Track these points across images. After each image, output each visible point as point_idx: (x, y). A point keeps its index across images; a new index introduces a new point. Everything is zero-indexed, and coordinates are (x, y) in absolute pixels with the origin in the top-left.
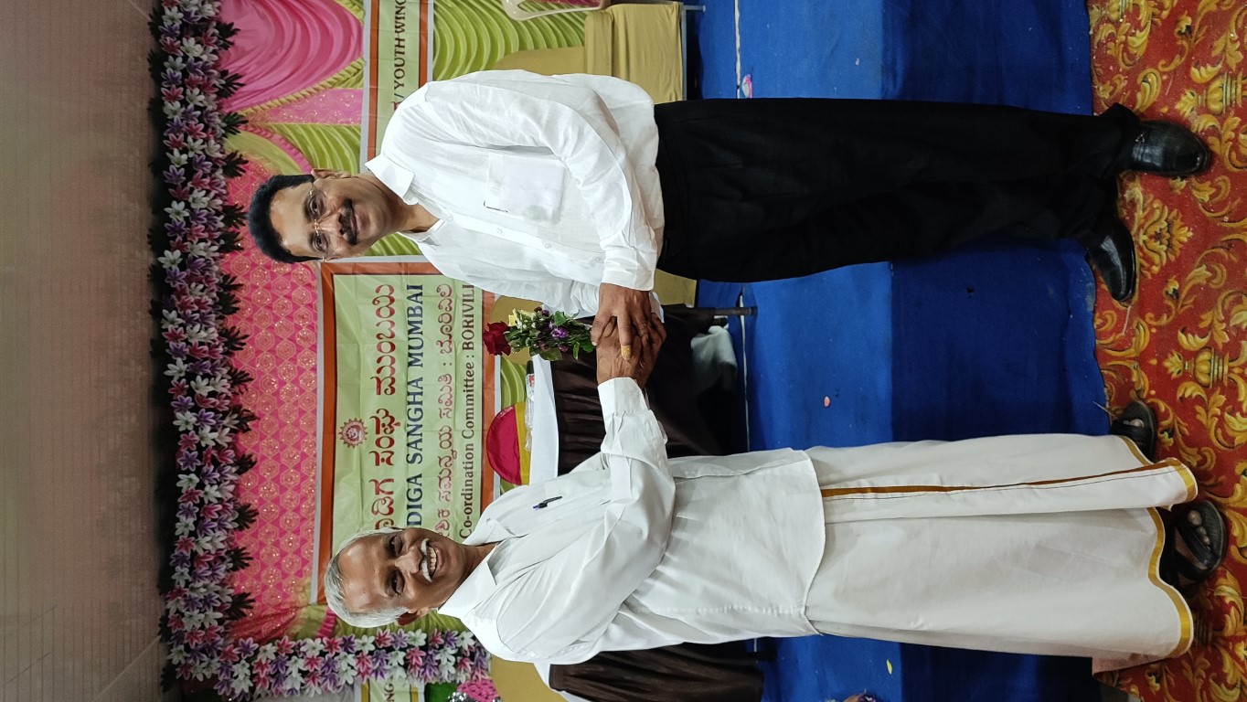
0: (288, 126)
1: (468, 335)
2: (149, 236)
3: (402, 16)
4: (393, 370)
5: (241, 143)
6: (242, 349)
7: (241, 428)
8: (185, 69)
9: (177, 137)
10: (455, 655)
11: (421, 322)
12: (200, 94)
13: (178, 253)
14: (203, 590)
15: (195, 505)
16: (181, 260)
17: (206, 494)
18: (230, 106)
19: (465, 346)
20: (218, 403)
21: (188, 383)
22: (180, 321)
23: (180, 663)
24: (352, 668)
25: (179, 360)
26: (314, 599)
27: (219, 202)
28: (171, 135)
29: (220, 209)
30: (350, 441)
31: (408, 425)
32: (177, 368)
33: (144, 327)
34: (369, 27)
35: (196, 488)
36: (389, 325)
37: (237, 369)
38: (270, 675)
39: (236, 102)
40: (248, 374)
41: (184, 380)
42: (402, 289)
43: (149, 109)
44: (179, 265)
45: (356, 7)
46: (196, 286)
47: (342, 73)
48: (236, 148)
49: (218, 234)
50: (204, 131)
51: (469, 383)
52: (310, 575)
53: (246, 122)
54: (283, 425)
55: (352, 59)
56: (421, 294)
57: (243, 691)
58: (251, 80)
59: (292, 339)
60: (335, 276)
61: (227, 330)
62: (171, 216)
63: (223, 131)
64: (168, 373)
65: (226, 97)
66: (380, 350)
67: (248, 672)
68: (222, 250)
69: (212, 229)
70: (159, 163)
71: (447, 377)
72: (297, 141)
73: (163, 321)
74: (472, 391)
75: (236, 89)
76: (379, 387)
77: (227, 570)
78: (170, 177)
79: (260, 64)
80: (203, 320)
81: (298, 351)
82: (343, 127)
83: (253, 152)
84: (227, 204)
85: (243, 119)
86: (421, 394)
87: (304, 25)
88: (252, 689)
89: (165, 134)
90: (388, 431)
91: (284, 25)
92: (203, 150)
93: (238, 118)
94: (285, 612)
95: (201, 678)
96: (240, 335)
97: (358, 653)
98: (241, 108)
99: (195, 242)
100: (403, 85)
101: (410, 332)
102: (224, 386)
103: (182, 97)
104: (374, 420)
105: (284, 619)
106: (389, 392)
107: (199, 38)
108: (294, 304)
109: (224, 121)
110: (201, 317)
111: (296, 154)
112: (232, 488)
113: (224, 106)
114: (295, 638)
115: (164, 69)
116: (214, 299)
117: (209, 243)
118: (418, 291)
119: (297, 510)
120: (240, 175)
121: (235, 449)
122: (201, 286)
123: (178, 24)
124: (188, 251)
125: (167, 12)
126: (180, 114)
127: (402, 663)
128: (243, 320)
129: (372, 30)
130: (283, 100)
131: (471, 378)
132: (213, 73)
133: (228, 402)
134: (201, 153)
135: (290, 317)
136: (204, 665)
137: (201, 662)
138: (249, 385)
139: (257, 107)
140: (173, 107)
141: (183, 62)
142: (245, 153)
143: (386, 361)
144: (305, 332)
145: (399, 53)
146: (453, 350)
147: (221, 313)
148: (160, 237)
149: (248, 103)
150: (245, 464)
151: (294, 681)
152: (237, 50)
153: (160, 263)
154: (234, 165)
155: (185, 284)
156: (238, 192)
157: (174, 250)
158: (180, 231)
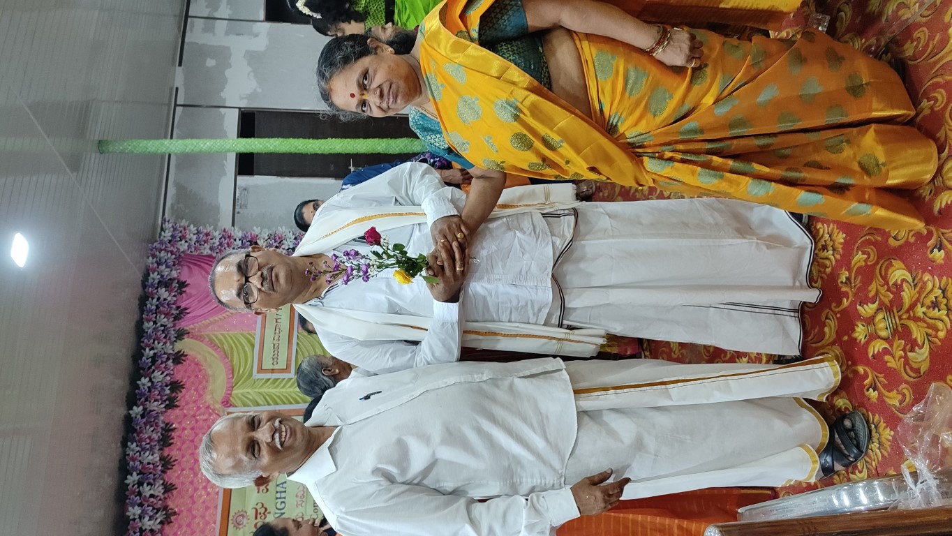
0: (214, 335)
2: (126, 397)
5: (184, 345)
6: (171, 469)
7: (166, 521)
8: (157, 305)
9: (149, 341)
12: (164, 318)
13: (141, 408)
16: (142, 412)
18: (180, 325)
20: (155, 502)
21: (138, 487)
22: (138, 449)
25: (135, 474)
27: (168, 378)
28: (146, 341)
29: (169, 382)
30: (238, 525)
31: (276, 513)
32: (133, 478)
37: (167, 483)
39: (184, 323)
40: (174, 485)
41: (136, 486)
43: (136, 326)
44: (141, 415)
46: (150, 428)
48: (181, 349)
49: (165, 398)
50: (165, 338)
53: (189, 333)
58: (193, 311)
61: (164, 457)
62: (140, 386)
63: (175, 339)
64: (127, 482)
65: (178, 320)
68: (167, 407)
69: (163, 394)
70: (137, 355)
72: (217, 342)
73: (128, 449)
75: (184, 316)
78: (142, 364)
79: (200, 301)
80: (151, 449)
82: (246, 333)
83: (191, 350)
84: (172, 380)
85: (187, 332)
86: (285, 492)
89: (142, 340)
90: (263, 517)
93: (184, 332)
96: (172, 460)
98: (186, 326)
99: (152, 401)
102: (160, 492)
103: (154, 320)
104: (254, 510)
106: (265, 491)
107: (167, 289)
109: (176, 333)
110: (150, 447)
111: (216, 349)
113: (177, 325)
115: (146, 305)
116: (159, 437)
117: (160, 403)
120: (182, 363)
122: (152, 429)
123: (156, 281)
124: (148, 407)
125: (151, 275)
126: (152, 329)
128: (175, 451)
130: (211, 320)
132: (172, 307)
133: (160, 502)
134: (162, 350)
138: (175, 492)
139: (196, 325)
140: (148, 326)
141: (157, 301)
142: (187, 351)
147: (162, 446)
148: (132, 400)
149: (191, 323)
152: (187, 295)
153: (130, 415)
154: (178, 358)
155: (143, 425)
156: (180, 373)
157: (139, 406)
158: (144, 395)
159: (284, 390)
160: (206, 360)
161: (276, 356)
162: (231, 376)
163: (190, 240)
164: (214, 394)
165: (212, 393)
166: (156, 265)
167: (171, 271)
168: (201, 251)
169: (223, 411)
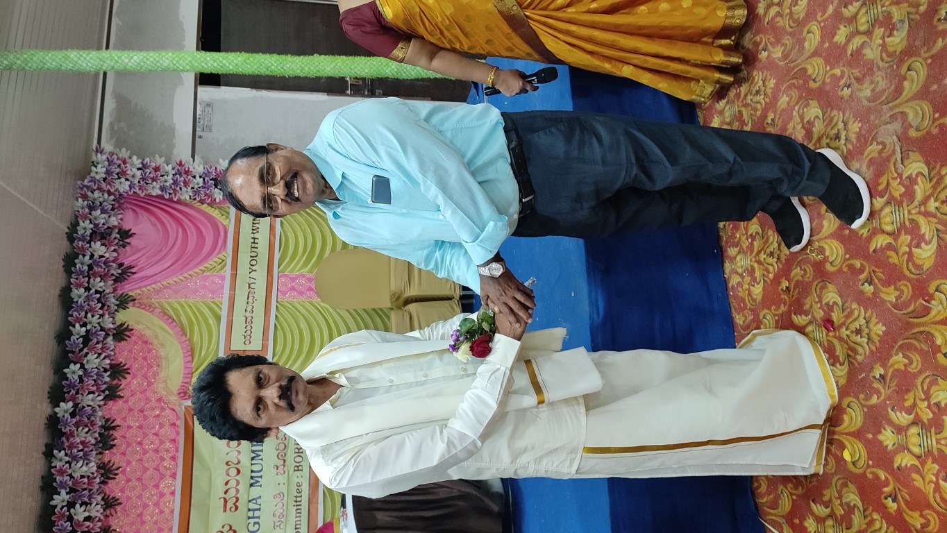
0: (168, 303)
1: (298, 459)
2: (49, 393)
3: (258, 222)
4: (238, 491)
5: (127, 316)
6: (115, 479)
8: (91, 264)
9: (80, 314)
11: (262, 451)
12: (100, 282)
13: (71, 404)
16: (73, 409)
18: (123, 289)
19: (296, 468)
20: (92, 526)
21: (69, 511)
22: (67, 459)
25: (63, 492)
27: (108, 361)
28: (75, 313)
29: (108, 367)
32: (61, 499)
33: (37, 465)
34: (233, 230)
36: (237, 453)
37: (109, 496)
39: (128, 286)
40: (118, 499)
41: (65, 508)
43: (60, 296)
44: (70, 414)
45: (224, 217)
46: (83, 429)
47: (211, 263)
48: (124, 320)
49: (104, 387)
50: (101, 308)
51: (299, 499)
53: (135, 300)
55: (219, 253)
58: (141, 270)
59: (157, 469)
61: (104, 463)
62: (68, 376)
63: (116, 308)
64: (53, 503)
65: (121, 282)
66: (228, 475)
68: (106, 399)
69: (100, 383)
70: (63, 335)
71: (280, 495)
72: (172, 313)
73: (53, 459)
74: (300, 505)
75: (129, 276)
76: (225, 506)
78: (71, 345)
79: (149, 258)
80: (86, 457)
81: (161, 479)
82: (209, 302)
83: (138, 323)
84: (113, 362)
85: (132, 298)
86: (259, 509)
87: (184, 230)
89: (70, 313)
91: (170, 230)
92: (99, 323)
93: (128, 298)
96: (114, 467)
98: (131, 290)
99: (85, 394)
100: (255, 271)
101: (253, 459)
102: (97, 511)
103: (87, 285)
106: (233, 509)
107: (104, 241)
108: (160, 440)
109: (117, 300)
110: (84, 454)
111: (171, 323)
113: (119, 289)
115: (75, 265)
116: (96, 439)
117: (96, 394)
120: (126, 340)
123: (89, 232)
124: (79, 401)
125: (81, 223)
126: (83, 297)
128: (118, 455)
129: (235, 232)
130: (164, 283)
131: (300, 495)
132: (112, 266)
133: (99, 524)
134: (97, 325)
135: (156, 451)
138: (119, 508)
139: (144, 289)
140: (78, 294)
141: (90, 259)
142: (132, 324)
143: (232, 484)
144: (167, 463)
145: (254, 248)
146: (286, 472)
147: (100, 450)
148: (57, 395)
149: (137, 286)
152: (132, 248)
153: (56, 413)
154: (121, 333)
155: (74, 428)
156: (123, 353)
157: (68, 401)
158: (74, 386)
160: (156, 337)
161: (249, 328)
162: (190, 358)
163: (133, 176)
164: (168, 382)
165: (165, 382)
166: (87, 210)
167: (109, 217)
168: (149, 192)
169: (180, 405)
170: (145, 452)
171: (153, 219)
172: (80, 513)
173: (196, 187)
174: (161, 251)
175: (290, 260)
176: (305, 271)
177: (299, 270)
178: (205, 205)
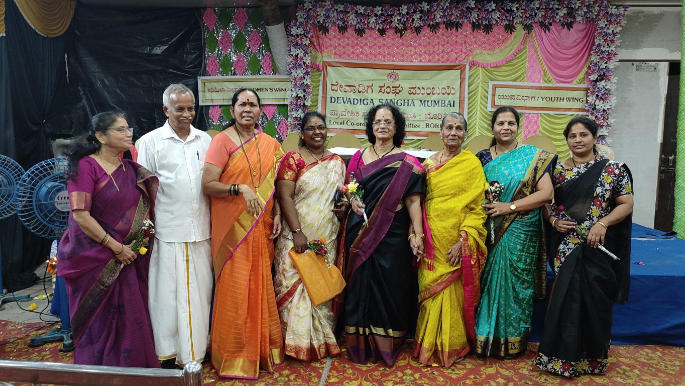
0: (526, 52)
1: (432, 126)
3: (574, 101)
4: (419, 94)
5: (520, 31)
6: (431, 31)
7: (397, 30)
8: (553, 9)
9: (524, 6)
10: (300, 117)
11: (439, 106)
12: (542, 15)
14: (333, 15)
15: (368, 13)
16: (471, 7)
17: (372, 17)
18: (536, 27)
19: (428, 125)
20: (409, 22)
21: (419, 10)
22: (445, 7)
23: (304, 6)
24: (298, 75)
25: (429, 7)
26: (325, 59)
27: (494, 22)
28: (524, 3)
29: (491, 23)
30: (390, 76)
31: (395, 100)
32: (425, 6)
35: (375, 14)
36: (438, 93)
37: (422, 29)
38: (297, 42)
40: (420, 33)
41: (420, 9)
42: (453, 99)
44: (468, 7)
45: (579, 81)
46: (459, 13)
47: (549, 75)
48: (517, 29)
49: (480, 22)
50: (526, 17)
51: (412, 126)
52: (334, 58)
53: (529, 34)
54: (398, 48)
55: (555, 79)
56: (451, 106)
57: (291, 31)
58: (547, 36)
59: (434, 52)
60: (460, 70)
61: (439, 25)
62: (490, 4)
63: (525, 24)
64: (424, 2)
65: (540, 25)
66: (428, 89)
67: (299, 34)
68: (474, 23)
69: (483, 20)
71: (415, 116)
72: (519, 55)
76: (412, 88)
77: (338, 24)
78: (507, 3)
79: (554, 39)
80: (444, 16)
81: (428, 55)
82: (525, 75)
83: (515, 36)
84: (494, 25)
85: (530, 32)
86: (408, 105)
87: (571, 58)
88: (292, 35)
90: (393, 92)
91: (572, 50)
92: (517, 16)
93: (530, 30)
94: (319, 48)
95: (297, 14)
96: (436, 30)
97: (304, 78)
98: (535, 31)
99: (478, 13)
100: (543, 100)
102: (416, 24)
103: (541, 8)
104: (398, 86)
105: (317, 48)
106: (410, 92)
107: (567, 14)
108: (449, 53)
109: (530, 24)
110: (446, 15)
111: (514, 54)
112: (373, 27)
113: (536, 24)
114: (310, 52)
116: (453, 20)
117: (477, 18)
118: (452, 105)
119: (362, 53)
120: (506, 31)
121: (390, 28)
123: (573, 6)
124: (474, 10)
125: (579, 2)
126: (534, 7)
127: (299, 96)
128: (443, 32)
129: (568, 87)
130: (538, 49)
131: (414, 127)
132: (551, 20)
133: (409, 25)
135: (443, 51)
136: (302, 16)
137: (304, 15)
138: (415, 34)
139: (535, 38)
140: (536, 4)
141: (556, 8)
142: (515, 33)
143: (423, 91)
144: (437, 57)
145: (557, 99)
146: (426, 119)
147: (447, 23)
149: (537, 34)
150: (382, 32)
151: (294, 52)
152: (561, 30)
154: (510, 28)
155: (461, 9)
156: (499, 31)
157: (475, 5)
158: (483, 7)
159: (479, 103)
160: (506, 47)
161: (508, 97)
162: (492, 66)
163: (608, 28)
164: (480, 55)
165: (480, 53)
166: (587, 4)
167: (582, 16)
168: (598, 38)
169: (467, 63)
170: (443, 46)
171: (579, 40)
172: (417, 16)
173: (599, 64)
174: (558, 46)
175: (548, 120)
176: (541, 129)
177: (541, 125)
178: (587, 70)
